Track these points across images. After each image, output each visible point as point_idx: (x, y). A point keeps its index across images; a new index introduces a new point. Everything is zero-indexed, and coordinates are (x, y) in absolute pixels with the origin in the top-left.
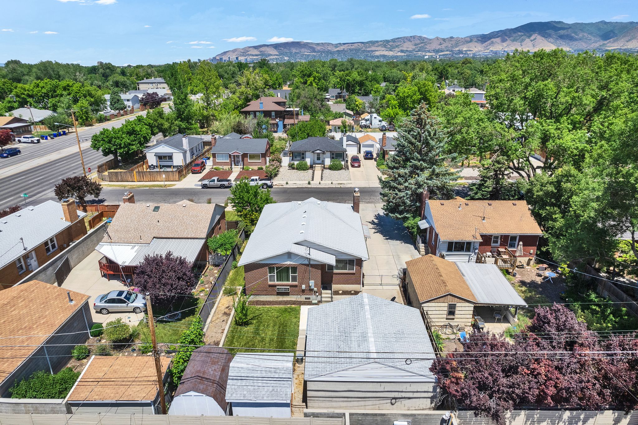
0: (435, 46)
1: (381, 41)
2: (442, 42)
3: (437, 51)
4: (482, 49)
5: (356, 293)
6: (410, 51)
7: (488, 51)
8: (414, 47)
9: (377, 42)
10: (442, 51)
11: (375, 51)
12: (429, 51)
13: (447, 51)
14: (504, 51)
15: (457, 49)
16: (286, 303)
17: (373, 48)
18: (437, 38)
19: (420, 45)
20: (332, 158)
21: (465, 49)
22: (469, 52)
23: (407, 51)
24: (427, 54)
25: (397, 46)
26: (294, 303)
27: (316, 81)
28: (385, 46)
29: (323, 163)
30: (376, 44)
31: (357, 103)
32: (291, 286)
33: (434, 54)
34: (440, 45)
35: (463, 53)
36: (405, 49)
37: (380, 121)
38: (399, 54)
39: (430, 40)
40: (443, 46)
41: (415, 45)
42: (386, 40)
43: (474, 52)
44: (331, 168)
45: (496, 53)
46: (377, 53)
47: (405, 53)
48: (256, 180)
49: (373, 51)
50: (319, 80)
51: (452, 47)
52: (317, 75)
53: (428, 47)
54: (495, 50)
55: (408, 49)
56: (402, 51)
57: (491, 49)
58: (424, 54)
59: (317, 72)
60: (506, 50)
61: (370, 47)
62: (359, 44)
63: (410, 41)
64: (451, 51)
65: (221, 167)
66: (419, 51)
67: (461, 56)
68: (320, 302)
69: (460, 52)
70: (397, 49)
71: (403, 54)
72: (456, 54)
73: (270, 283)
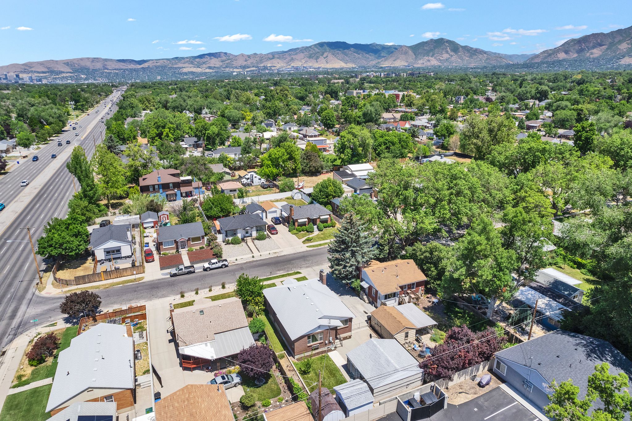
0: (241, 62)
1: (187, 58)
2: (247, 58)
3: (244, 67)
4: (285, 65)
5: (350, 337)
6: (218, 68)
7: (290, 67)
8: (221, 64)
9: (183, 58)
10: (248, 67)
11: (183, 68)
12: (236, 68)
13: (253, 67)
14: (304, 67)
15: (262, 65)
16: (318, 354)
17: (180, 65)
18: (243, 55)
19: (227, 62)
20: (257, 230)
21: (269, 65)
22: (273, 68)
23: (215, 67)
24: (235, 70)
25: (204, 63)
26: (322, 352)
27: (171, 131)
28: (192, 63)
29: (251, 236)
30: (183, 61)
31: (228, 159)
32: (320, 343)
33: (241, 70)
34: (246, 61)
35: (268, 69)
36: (213, 66)
37: (259, 179)
38: (208, 70)
39: (236, 56)
40: (249, 63)
41: (222, 62)
42: (193, 57)
43: (278, 67)
44: (258, 239)
45: (297, 68)
46: (185, 70)
47: (213, 69)
48: (217, 263)
49: (180, 68)
50: (174, 131)
51: (257, 63)
53: (235, 63)
54: (296, 66)
55: (216, 66)
56: (210, 68)
57: (292, 65)
58: (231, 70)
59: (172, 123)
60: (305, 65)
61: (176, 64)
62: (165, 61)
63: (215, 57)
64: (257, 67)
65: (168, 252)
66: (227, 67)
67: (267, 72)
68: (335, 348)
69: (265, 68)
70: (204, 66)
71: (211, 71)
72: (262, 70)
73: (309, 345)
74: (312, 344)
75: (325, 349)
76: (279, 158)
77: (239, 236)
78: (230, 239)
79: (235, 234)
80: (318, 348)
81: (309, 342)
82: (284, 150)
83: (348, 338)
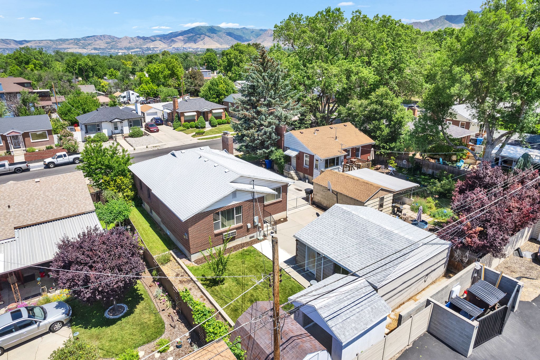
0: (125, 44)
1: (71, 39)
2: (131, 41)
3: (129, 49)
4: (166, 47)
5: (285, 220)
6: (103, 49)
7: (171, 48)
8: (106, 45)
9: (67, 40)
10: (133, 49)
11: (68, 48)
12: (121, 49)
13: (137, 48)
14: (184, 48)
15: (145, 46)
16: (235, 248)
17: (64, 46)
18: (126, 38)
19: (112, 44)
20: (130, 126)
21: (152, 47)
22: (156, 49)
23: (100, 48)
24: (120, 51)
25: (89, 44)
26: (242, 245)
28: (77, 44)
29: (122, 132)
30: (67, 42)
31: (102, 84)
32: (237, 229)
33: (126, 51)
34: (130, 43)
35: (151, 50)
36: (98, 47)
37: (138, 97)
38: (93, 51)
39: (119, 39)
40: (133, 45)
41: (107, 44)
42: (77, 39)
43: (160, 49)
44: (131, 136)
45: (177, 49)
46: (70, 51)
47: (98, 50)
48: (65, 156)
49: (65, 49)
51: (141, 45)
52: (37, 62)
53: (119, 45)
54: (176, 47)
55: (101, 47)
56: (95, 49)
57: (173, 46)
58: (116, 51)
59: (37, 59)
60: (185, 46)
61: (60, 45)
62: (48, 42)
63: (100, 39)
64: (141, 48)
66: (112, 48)
67: (150, 52)
68: (265, 236)
69: (149, 49)
70: (89, 47)
71: (97, 52)
72: (145, 51)
73: (216, 232)
74: (222, 230)
75: (246, 239)
76: (159, 73)
77: (105, 132)
78: (92, 136)
79: (99, 130)
80: (233, 239)
81: (217, 227)
82: (165, 65)
83: (283, 222)
